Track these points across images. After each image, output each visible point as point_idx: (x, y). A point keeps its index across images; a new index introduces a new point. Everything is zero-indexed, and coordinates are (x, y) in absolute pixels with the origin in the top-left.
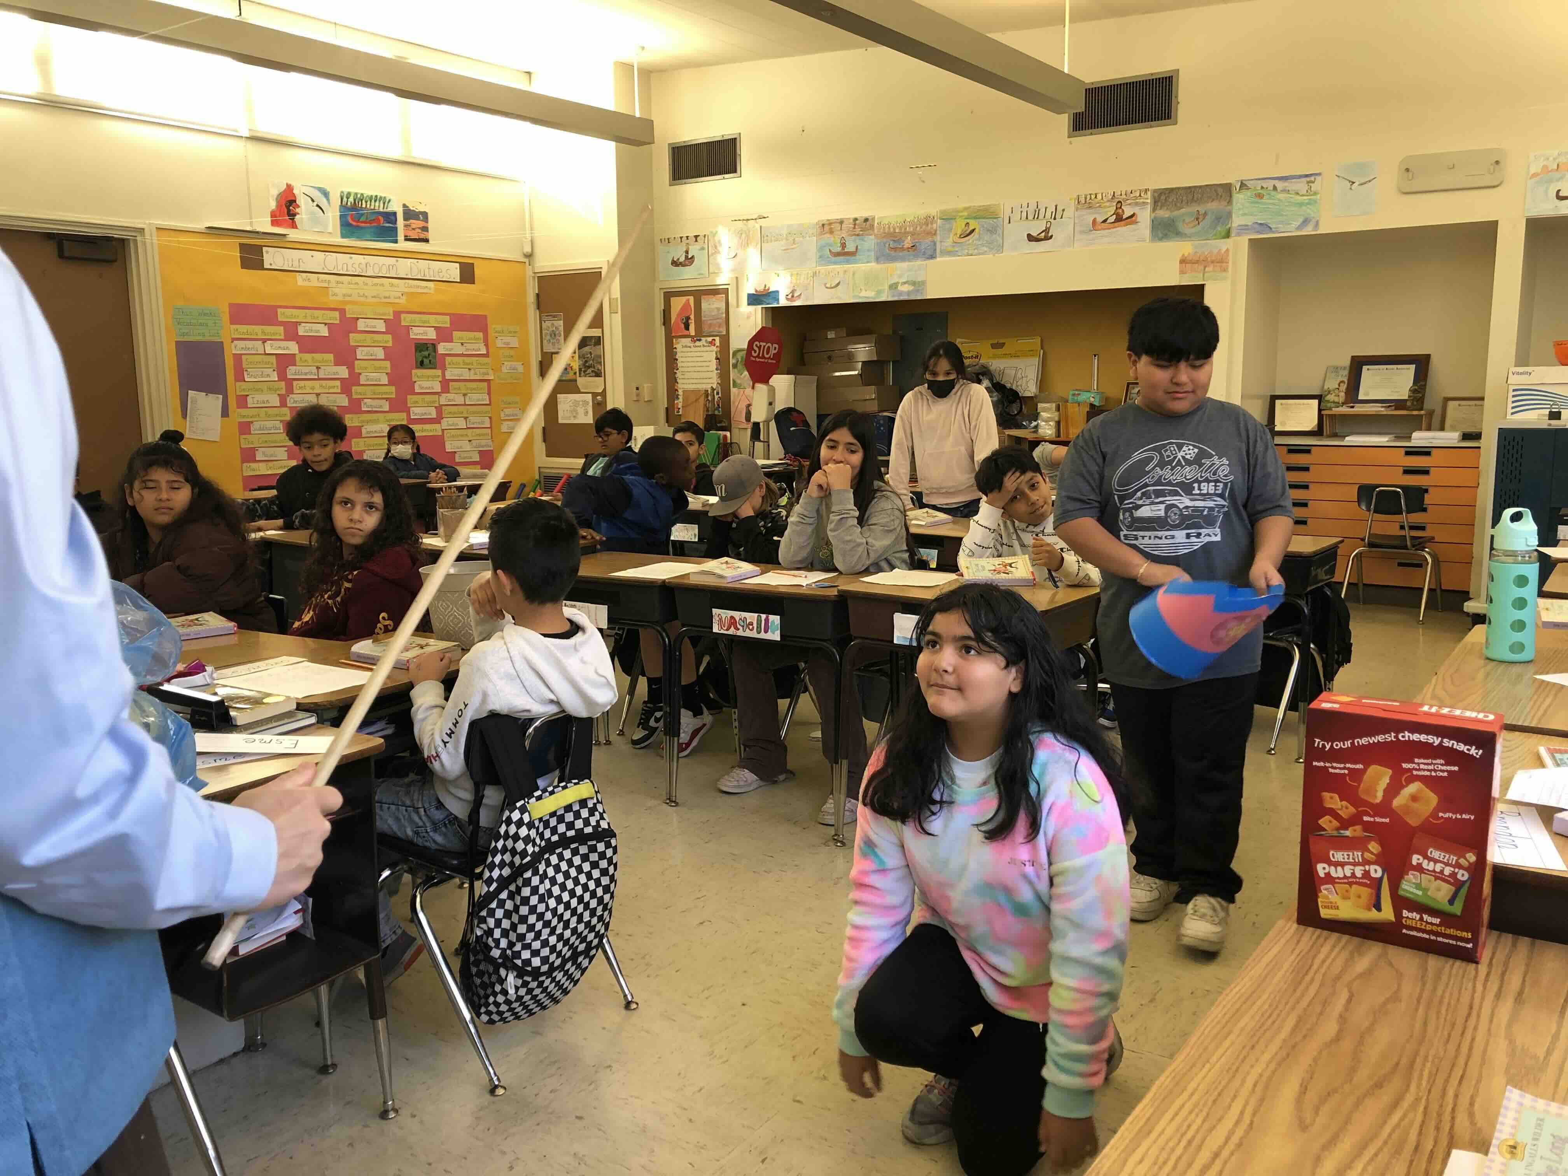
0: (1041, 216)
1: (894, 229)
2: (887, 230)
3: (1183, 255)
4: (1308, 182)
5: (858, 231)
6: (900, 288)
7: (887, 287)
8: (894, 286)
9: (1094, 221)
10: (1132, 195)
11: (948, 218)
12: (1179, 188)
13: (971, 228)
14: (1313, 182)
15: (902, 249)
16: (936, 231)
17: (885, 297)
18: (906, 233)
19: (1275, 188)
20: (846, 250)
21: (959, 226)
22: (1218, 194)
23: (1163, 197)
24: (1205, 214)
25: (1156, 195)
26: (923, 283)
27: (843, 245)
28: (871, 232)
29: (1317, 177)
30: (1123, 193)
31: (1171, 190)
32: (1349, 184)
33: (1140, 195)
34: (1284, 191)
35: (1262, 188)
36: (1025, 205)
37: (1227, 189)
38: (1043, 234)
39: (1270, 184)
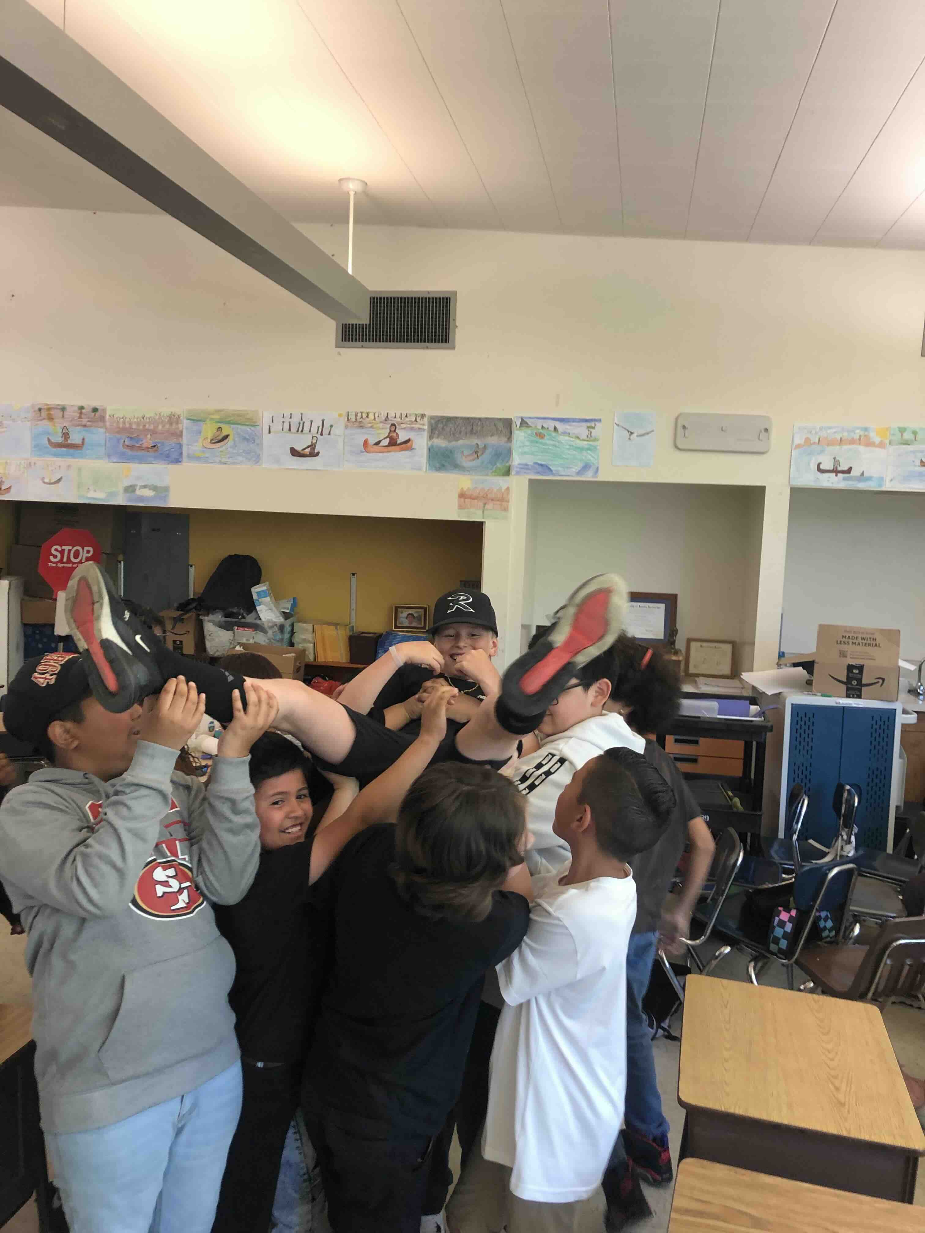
0: (306, 429)
1: (130, 424)
2: (121, 425)
3: (462, 489)
4: (588, 427)
5: (84, 421)
6: (139, 492)
7: (121, 490)
8: (131, 489)
9: (366, 443)
10: (407, 419)
11: (197, 419)
12: (457, 418)
13: (224, 433)
14: (593, 428)
15: (140, 448)
16: (181, 432)
17: (120, 500)
18: (146, 431)
19: (555, 429)
20: (69, 442)
21: (209, 430)
22: (497, 429)
23: (440, 426)
24: (485, 447)
25: (433, 421)
26: (166, 489)
27: (66, 435)
28: (101, 424)
29: (597, 423)
30: (398, 416)
31: (449, 419)
32: (628, 434)
33: (416, 420)
34: (564, 433)
35: (543, 427)
36: (287, 415)
37: (508, 424)
38: (308, 450)
39: (551, 424)
